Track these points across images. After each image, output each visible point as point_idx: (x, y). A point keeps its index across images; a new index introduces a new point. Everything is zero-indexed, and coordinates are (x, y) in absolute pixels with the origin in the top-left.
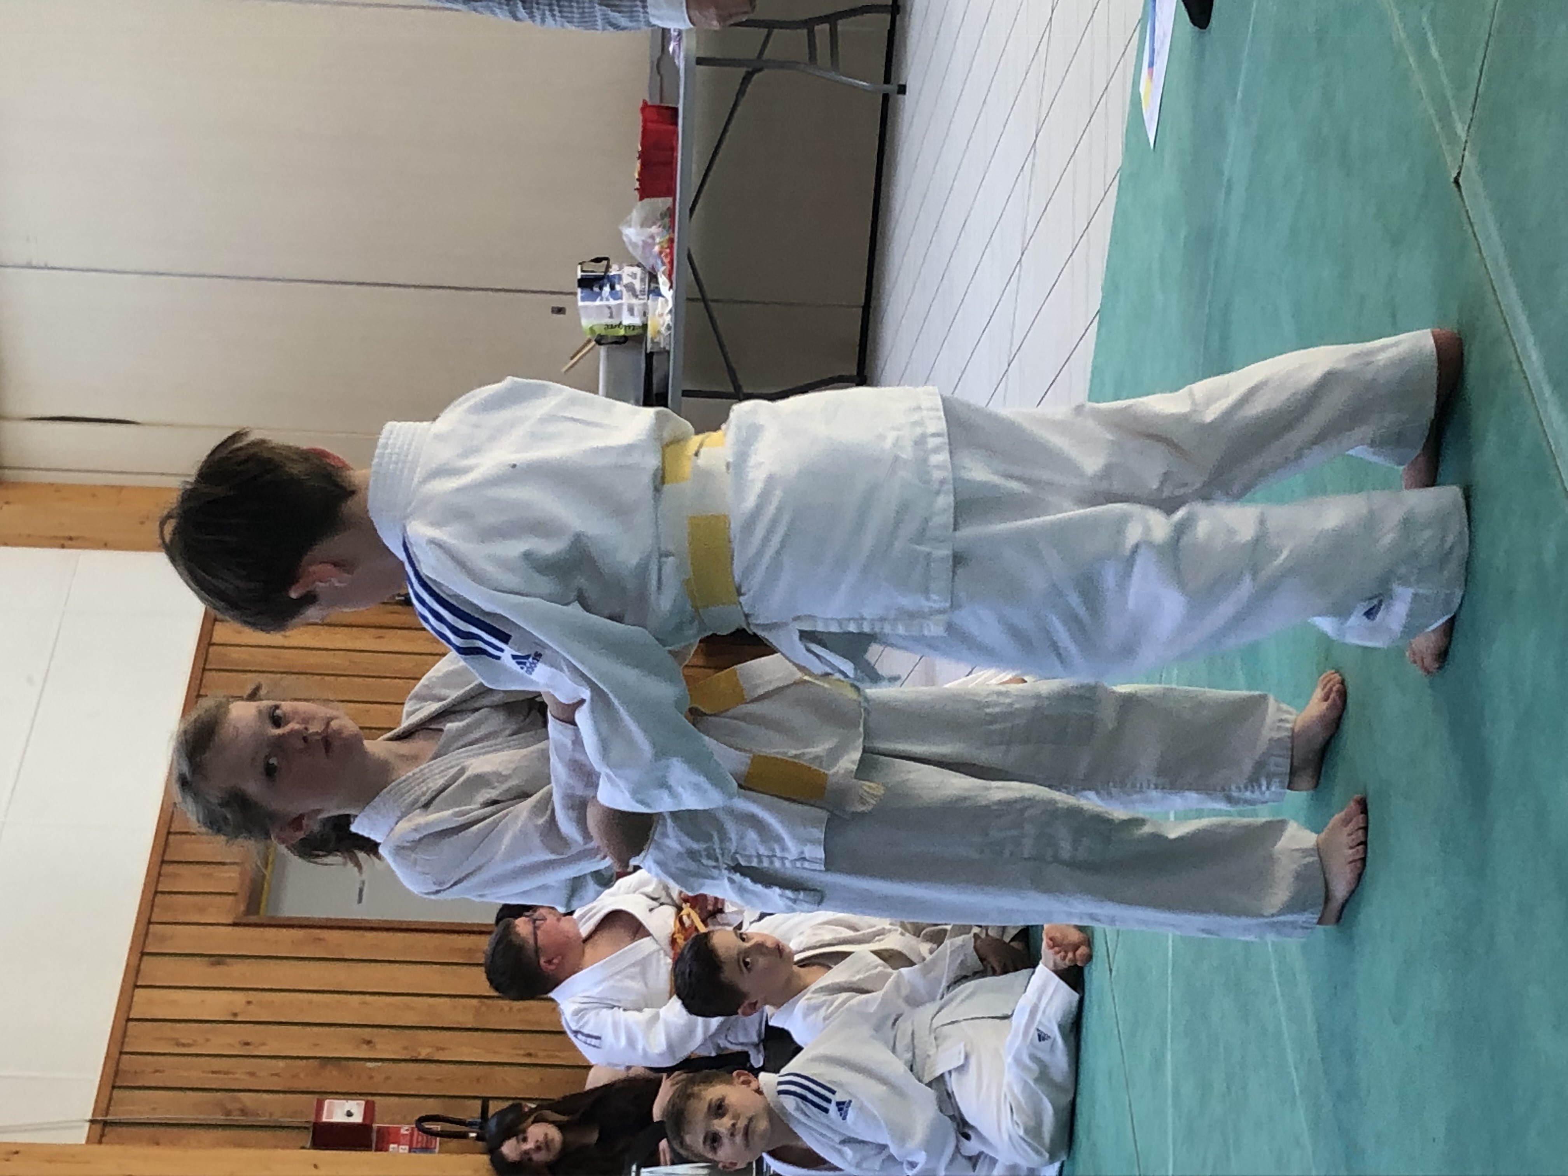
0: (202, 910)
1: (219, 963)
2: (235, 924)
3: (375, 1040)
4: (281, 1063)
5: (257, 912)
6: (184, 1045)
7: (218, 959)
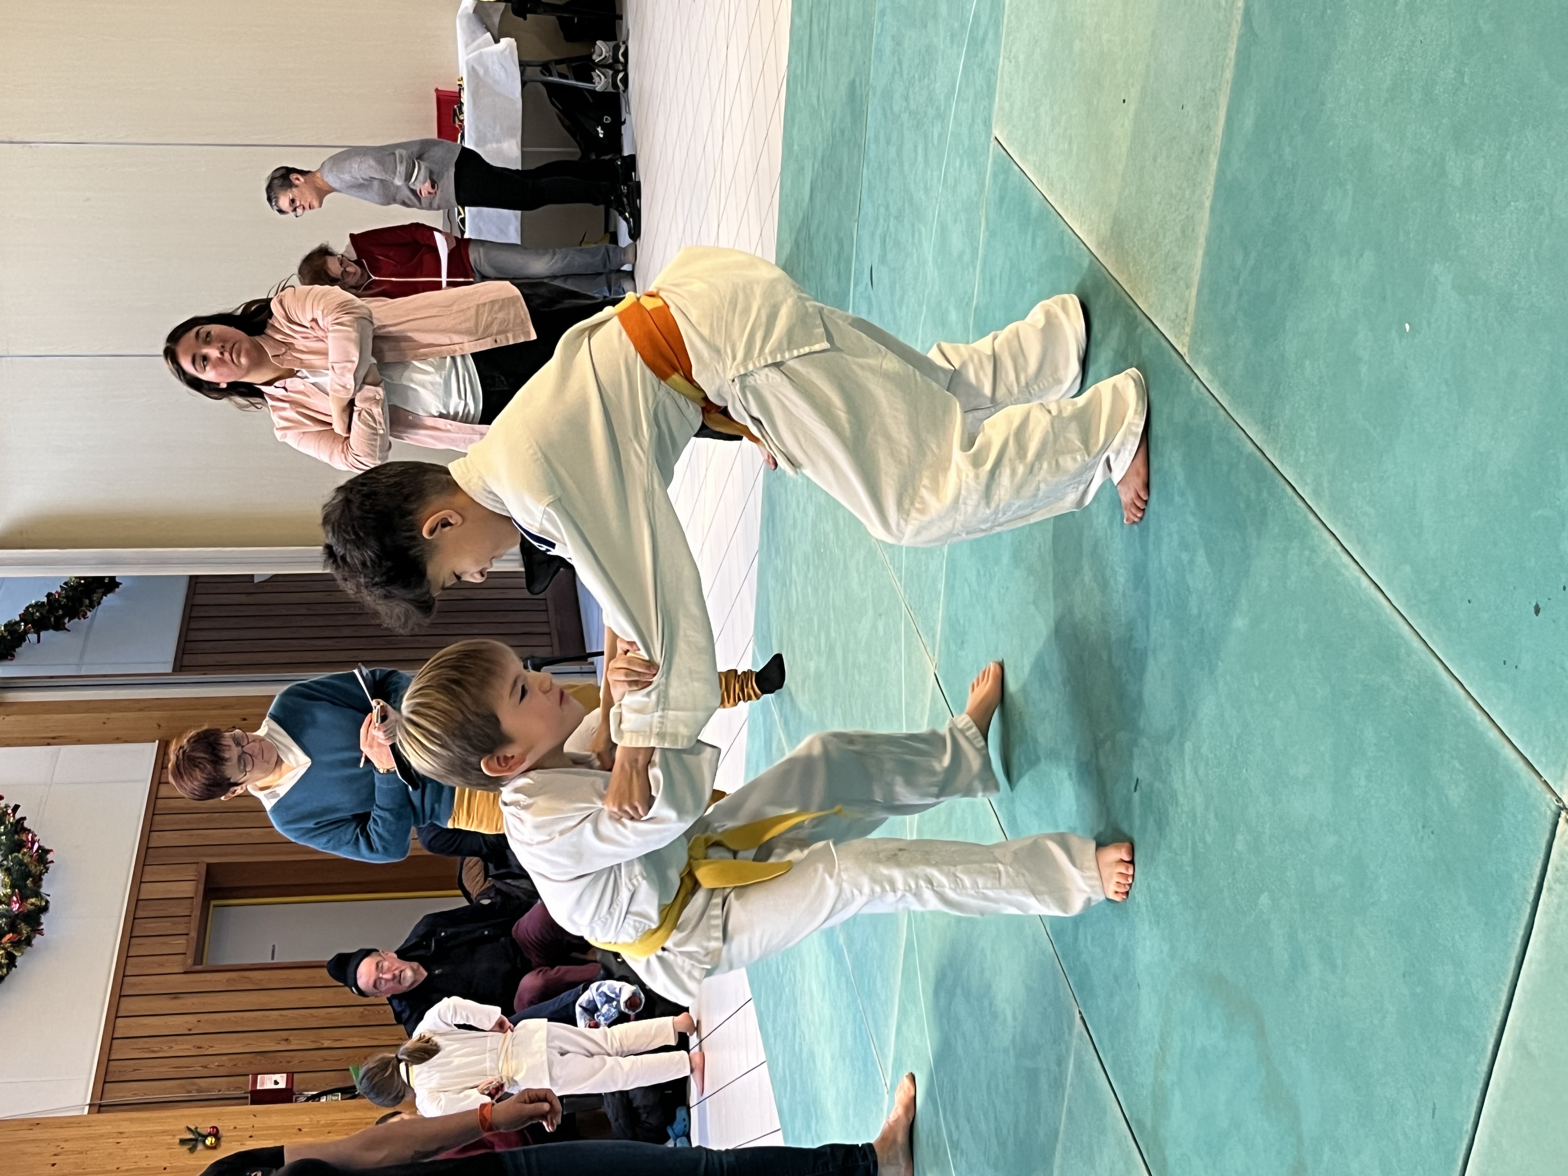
0: (161, 965)
1: (175, 998)
2: (185, 973)
3: (291, 1038)
4: (224, 1058)
5: (201, 963)
6: (154, 1052)
7: (175, 995)
